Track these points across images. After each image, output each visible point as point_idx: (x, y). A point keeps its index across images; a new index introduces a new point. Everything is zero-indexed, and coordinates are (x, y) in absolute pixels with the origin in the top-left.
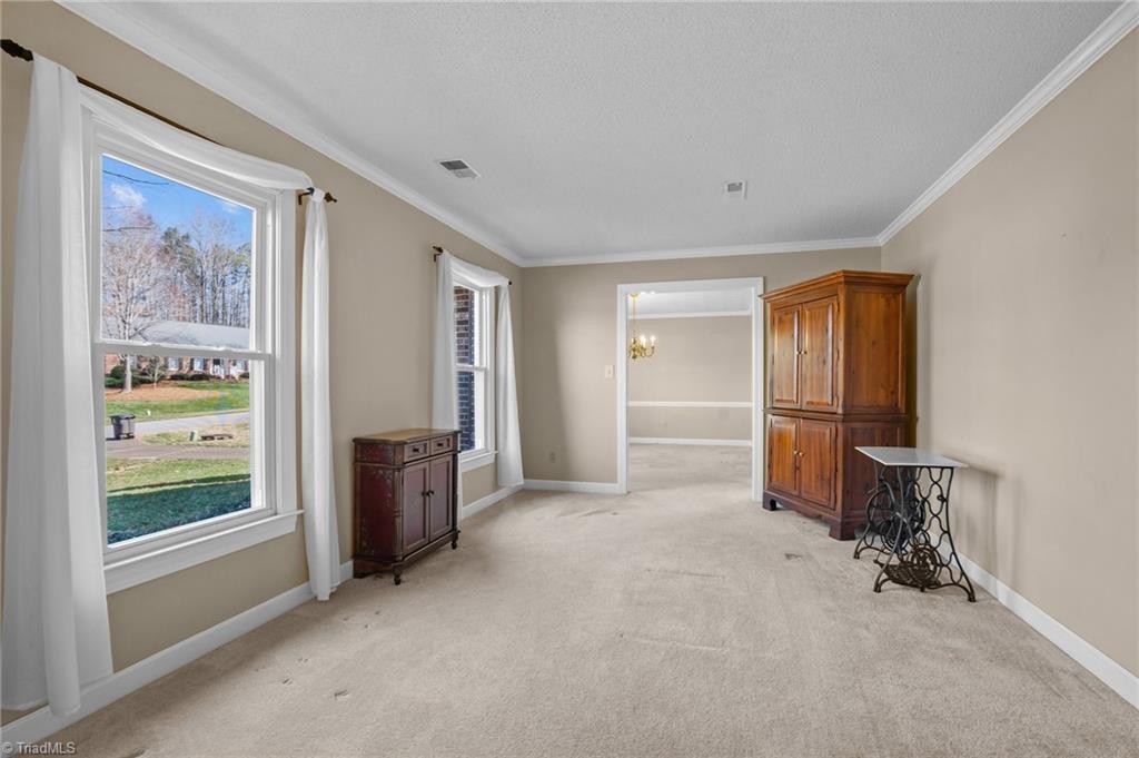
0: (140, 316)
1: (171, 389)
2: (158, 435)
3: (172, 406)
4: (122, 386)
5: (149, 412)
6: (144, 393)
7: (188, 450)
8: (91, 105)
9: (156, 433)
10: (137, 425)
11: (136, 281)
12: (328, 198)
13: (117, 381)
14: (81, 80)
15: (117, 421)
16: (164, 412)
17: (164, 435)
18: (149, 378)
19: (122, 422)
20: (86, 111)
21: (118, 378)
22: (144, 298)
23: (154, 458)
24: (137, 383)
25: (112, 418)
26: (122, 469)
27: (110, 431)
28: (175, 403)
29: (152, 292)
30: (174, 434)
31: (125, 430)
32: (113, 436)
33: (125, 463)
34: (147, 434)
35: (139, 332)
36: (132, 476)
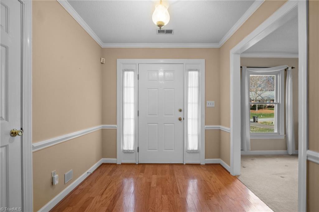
0: (260, 91)
1: (267, 110)
2: (264, 122)
3: (268, 115)
4: (255, 109)
5: (262, 116)
6: (261, 111)
7: (271, 126)
8: (248, 70)
9: (263, 121)
10: (258, 119)
11: (259, 82)
12: (292, 68)
13: (254, 108)
14: (247, 67)
15: (254, 118)
16: (265, 116)
17: (265, 122)
18: (262, 107)
19: (256, 118)
20: (248, 71)
21: (254, 107)
22: (261, 86)
23: (262, 127)
24: (259, 108)
25: (253, 117)
26: (255, 129)
27: (252, 120)
28: (268, 114)
29: (263, 84)
30: (268, 122)
31: (256, 120)
32: (253, 121)
33: (255, 128)
34: (261, 121)
35: (260, 95)
36: (257, 131)
